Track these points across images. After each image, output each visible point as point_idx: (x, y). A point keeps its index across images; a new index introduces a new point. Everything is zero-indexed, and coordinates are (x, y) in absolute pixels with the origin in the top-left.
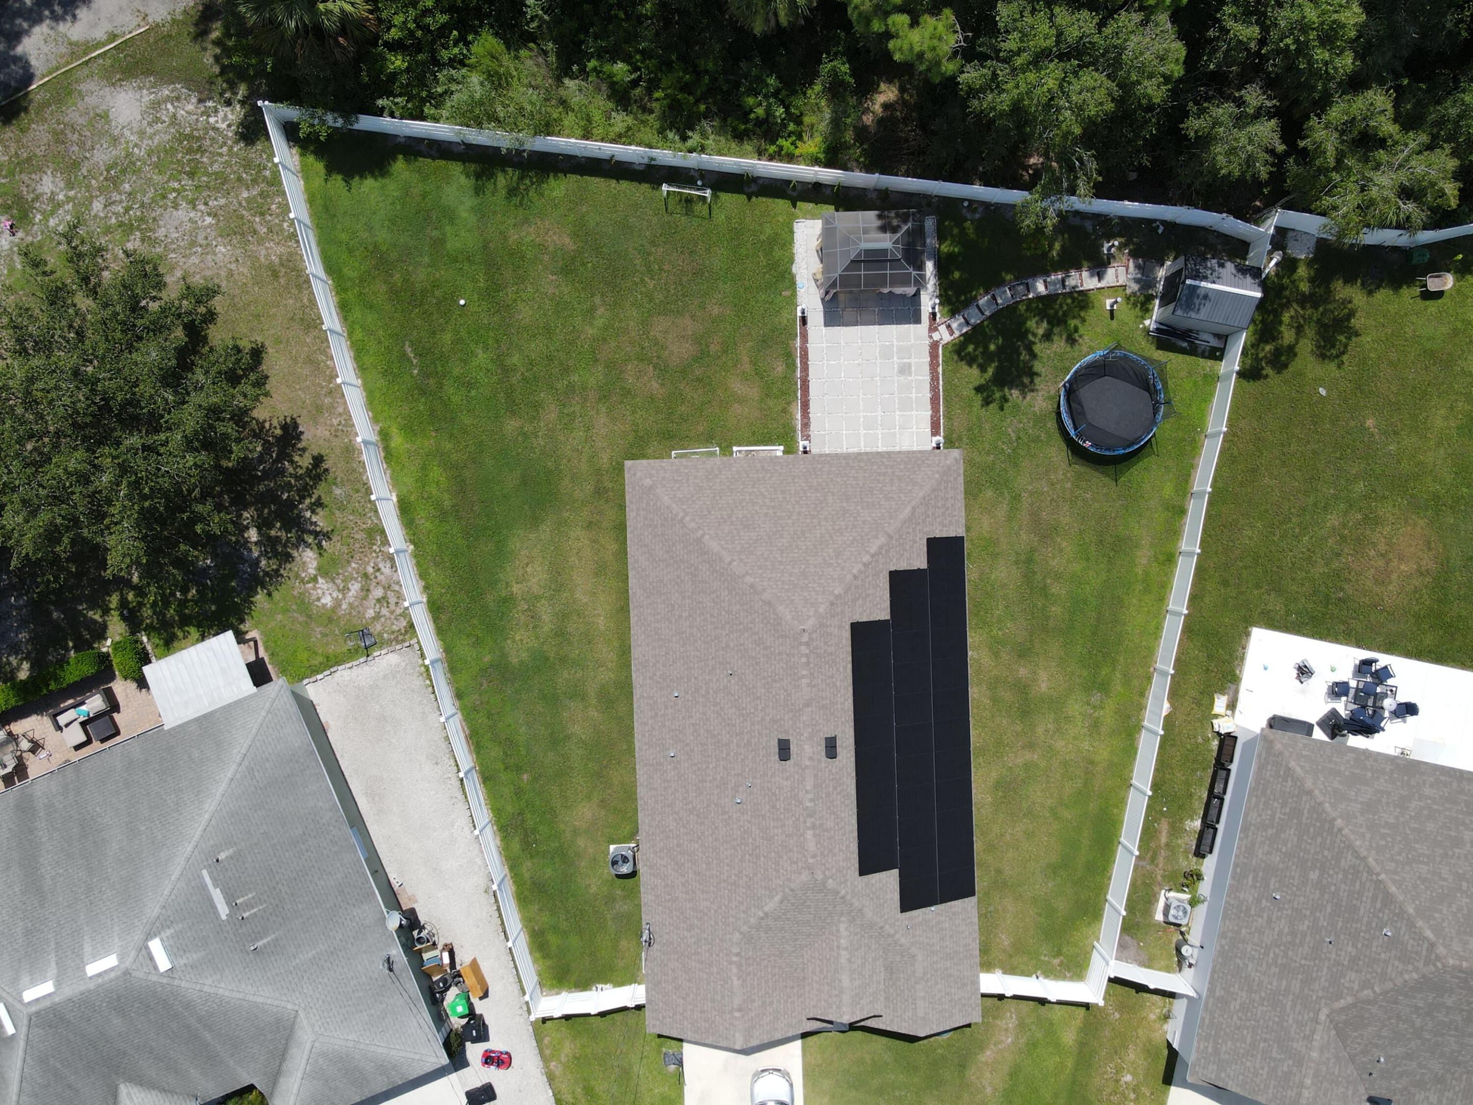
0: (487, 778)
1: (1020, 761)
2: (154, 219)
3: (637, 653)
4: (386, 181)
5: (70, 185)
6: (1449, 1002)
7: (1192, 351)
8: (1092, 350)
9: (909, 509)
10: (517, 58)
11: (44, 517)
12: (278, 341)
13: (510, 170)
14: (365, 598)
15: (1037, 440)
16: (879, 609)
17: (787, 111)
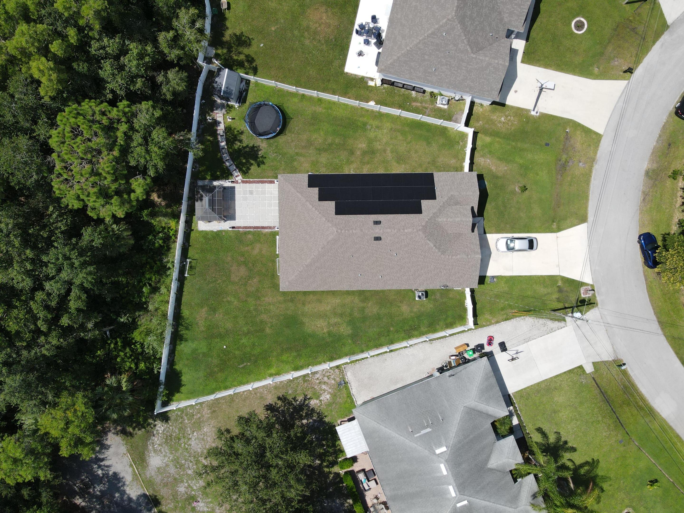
0: (392, 342)
1: (390, 155)
2: (195, 452)
3: (345, 287)
4: (183, 372)
5: (182, 481)
6: (469, 13)
7: (247, 90)
8: (245, 126)
9: (298, 194)
10: (140, 325)
11: (292, 482)
12: (237, 411)
13: (179, 329)
14: (327, 383)
15: (277, 146)
16: (331, 205)
17: (161, 232)
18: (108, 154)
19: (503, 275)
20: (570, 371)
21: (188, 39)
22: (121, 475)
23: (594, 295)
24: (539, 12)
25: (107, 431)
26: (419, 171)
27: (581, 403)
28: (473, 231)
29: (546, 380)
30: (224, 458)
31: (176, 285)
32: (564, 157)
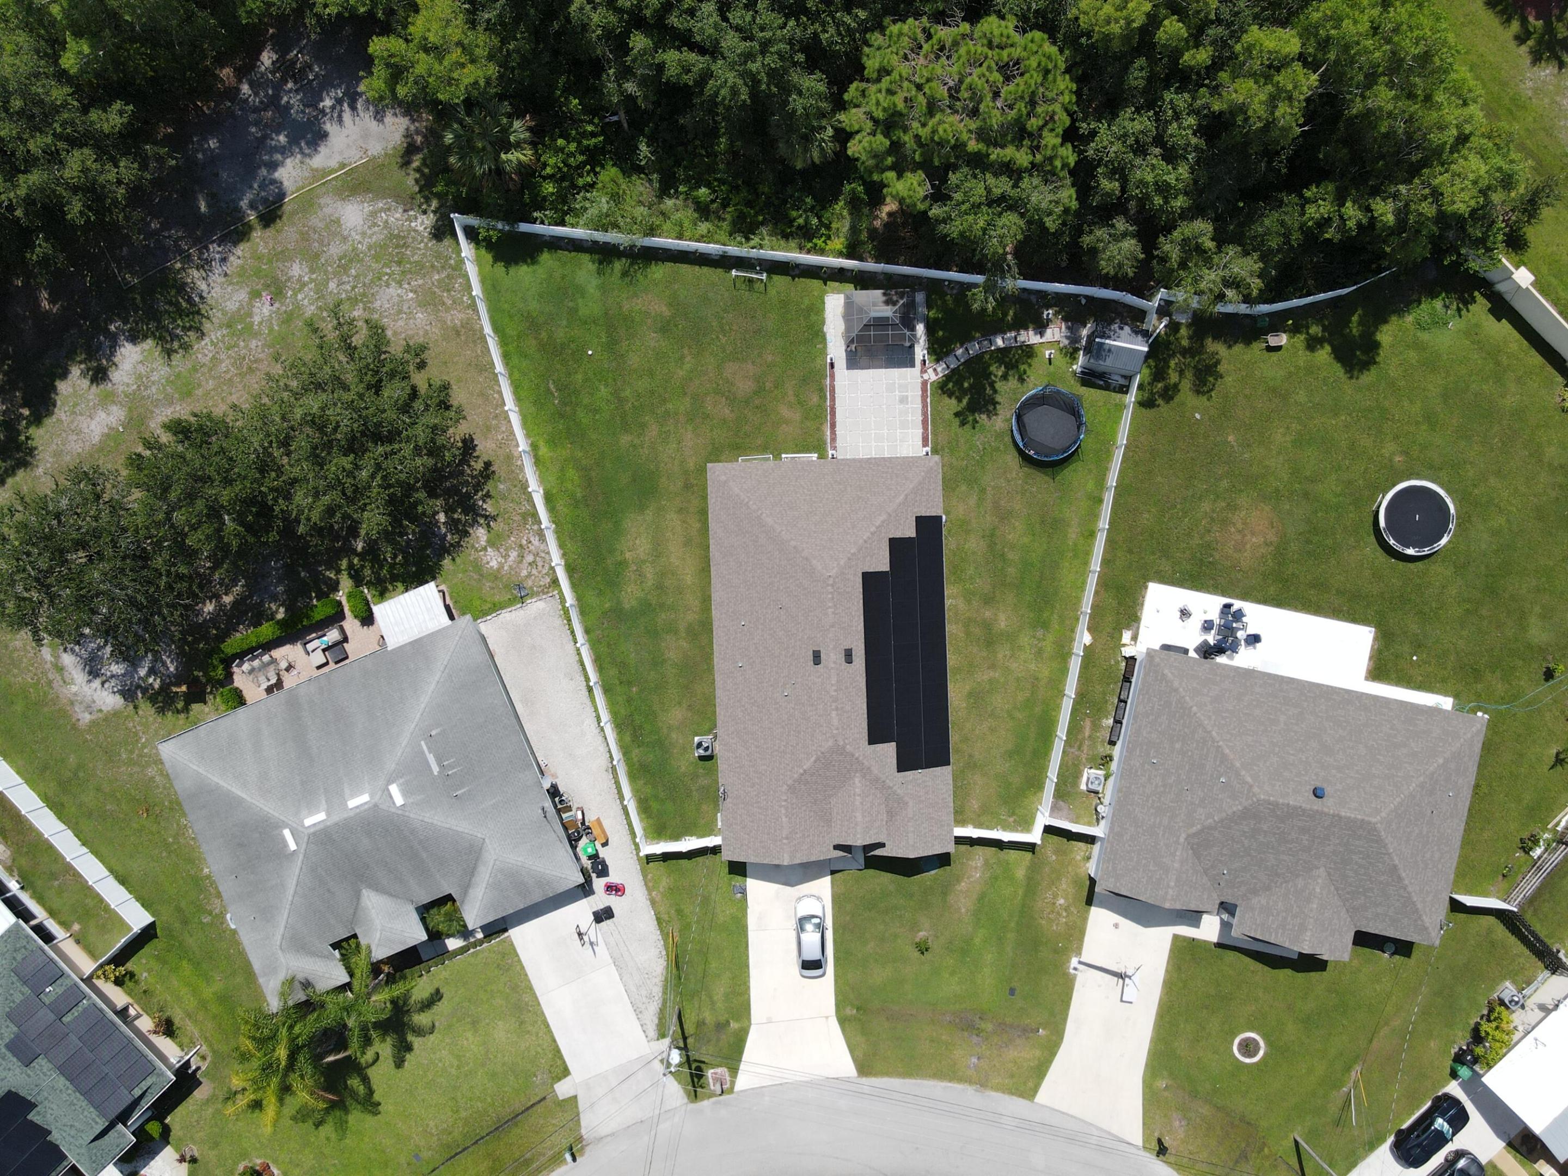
0: (607, 690)
1: (986, 677)
2: (373, 295)
3: (717, 594)
4: (535, 267)
5: (312, 271)
6: (1265, 827)
7: (1107, 387)
8: (1036, 386)
9: (902, 497)
10: (631, 182)
11: (326, 499)
12: (459, 380)
13: (624, 259)
14: (521, 562)
15: (997, 449)
16: (882, 563)
17: (820, 221)
18: (970, 131)
19: (749, 911)
20: (557, 1052)
21: (1201, 277)
22: (322, 149)
23: (712, 1095)
24: (1274, 968)
25: (412, 116)
26: (954, 737)
27: (493, 1075)
28: (837, 847)
29: (539, 1004)
30: (370, 361)
31: (713, 252)
32: (989, 1027)
